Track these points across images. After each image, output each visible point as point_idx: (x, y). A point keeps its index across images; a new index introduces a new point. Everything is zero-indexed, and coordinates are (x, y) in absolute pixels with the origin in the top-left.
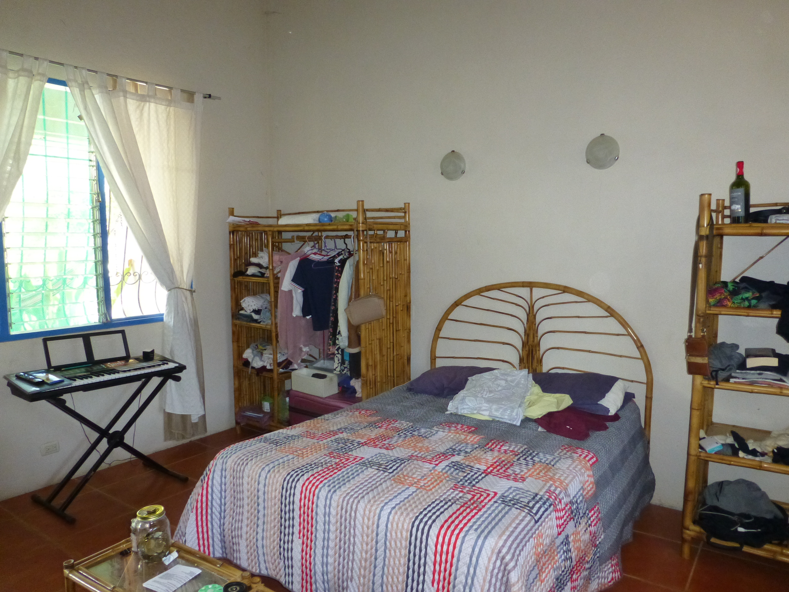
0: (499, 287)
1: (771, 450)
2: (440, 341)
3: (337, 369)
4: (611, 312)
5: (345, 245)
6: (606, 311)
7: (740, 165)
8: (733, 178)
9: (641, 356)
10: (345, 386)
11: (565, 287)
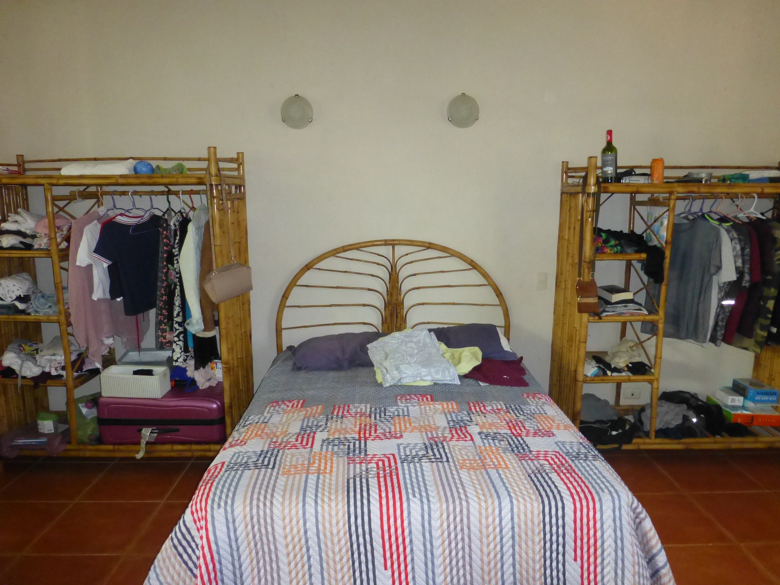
0: (357, 247)
1: (624, 365)
2: (286, 310)
3: (179, 360)
4: (474, 265)
5: (168, 203)
6: (469, 264)
7: (610, 133)
8: (604, 145)
9: (500, 303)
10: (177, 379)
11: (430, 243)
